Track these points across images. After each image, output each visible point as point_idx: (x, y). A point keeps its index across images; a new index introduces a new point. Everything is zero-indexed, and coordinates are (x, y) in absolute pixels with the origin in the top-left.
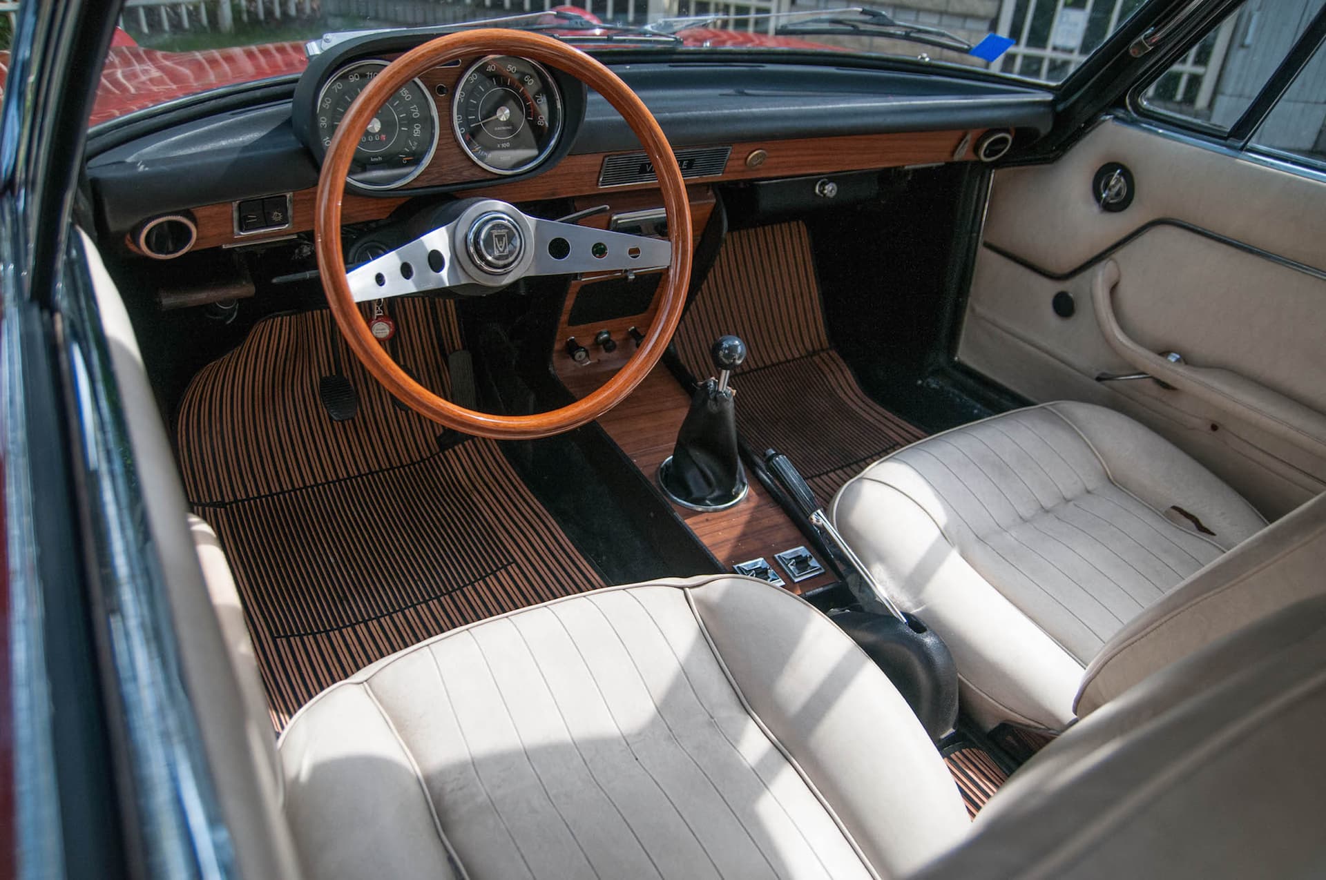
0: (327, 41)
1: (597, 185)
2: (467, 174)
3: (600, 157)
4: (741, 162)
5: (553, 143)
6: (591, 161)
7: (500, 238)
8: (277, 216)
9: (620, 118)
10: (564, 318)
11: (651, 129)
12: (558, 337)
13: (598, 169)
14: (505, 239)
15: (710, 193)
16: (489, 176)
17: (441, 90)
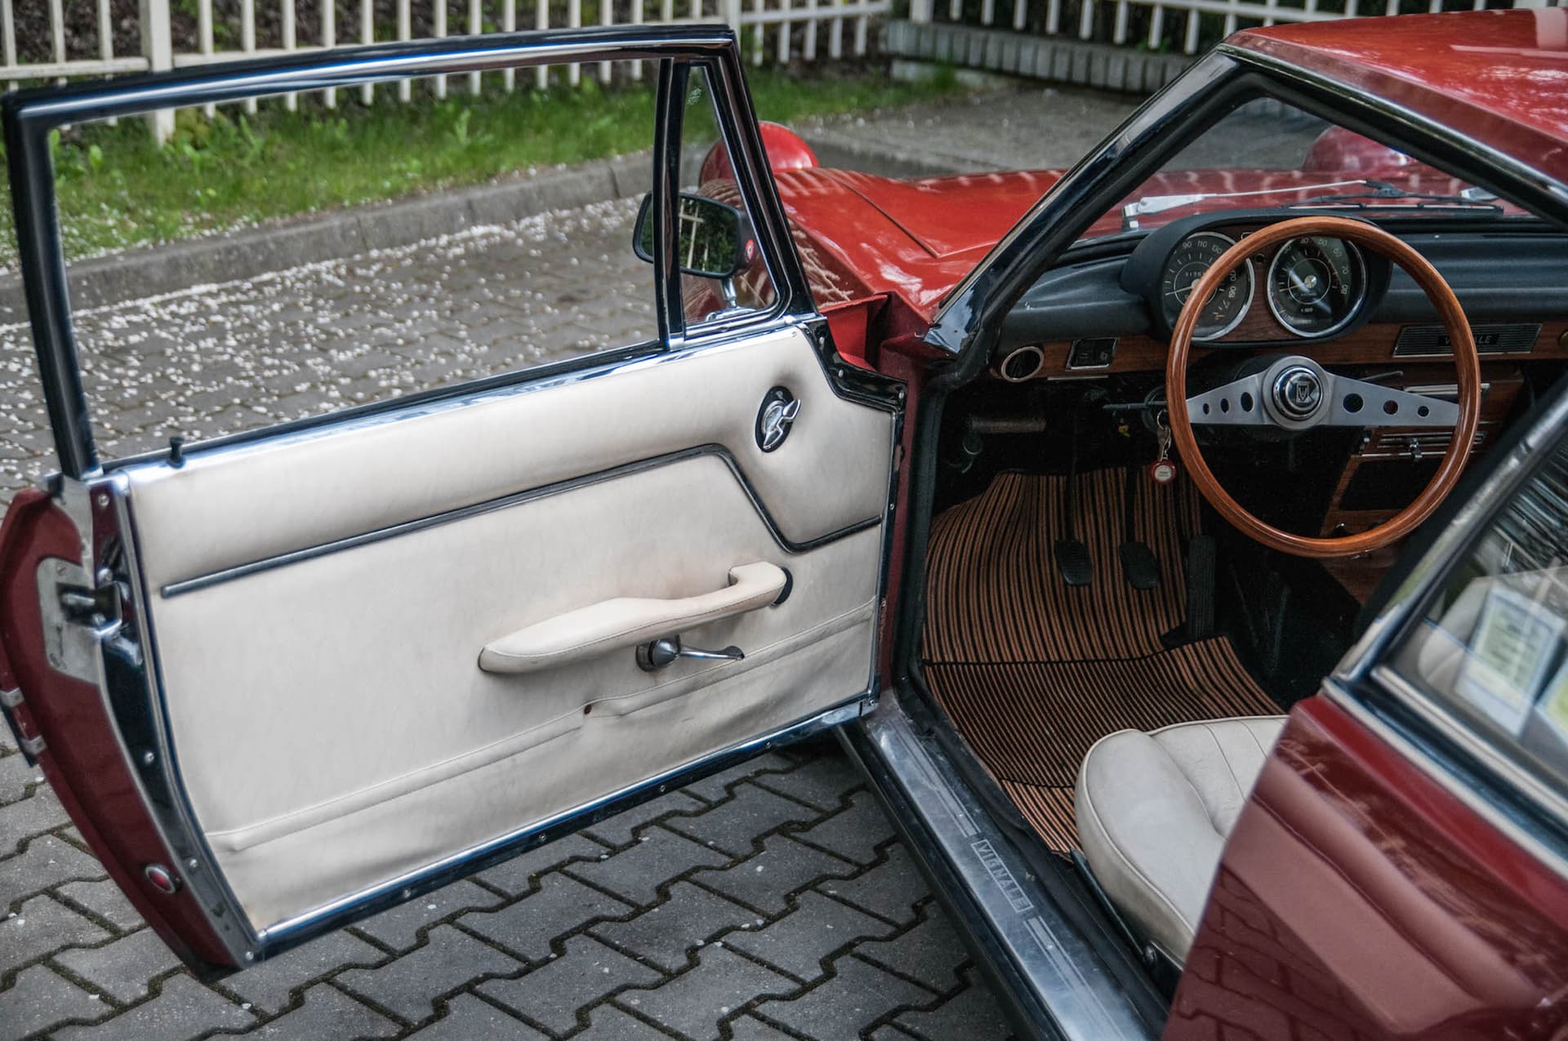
0: (1144, 204)
1: (1392, 353)
2: (1273, 334)
3: (1398, 327)
4: (1554, 340)
5: (1355, 308)
6: (1387, 331)
7: (1303, 388)
8: (1104, 356)
9: (1421, 291)
10: (1336, 499)
11: (1450, 304)
12: (1326, 522)
13: (1394, 338)
14: (1307, 390)
15: (1518, 373)
16: (1291, 337)
17: (1260, 259)
